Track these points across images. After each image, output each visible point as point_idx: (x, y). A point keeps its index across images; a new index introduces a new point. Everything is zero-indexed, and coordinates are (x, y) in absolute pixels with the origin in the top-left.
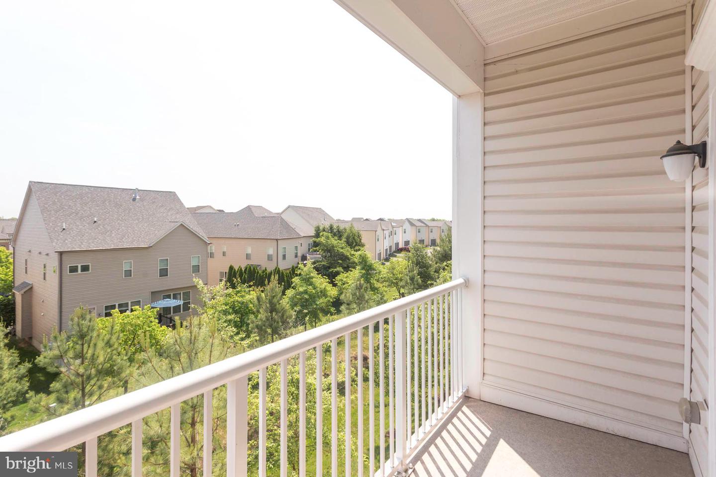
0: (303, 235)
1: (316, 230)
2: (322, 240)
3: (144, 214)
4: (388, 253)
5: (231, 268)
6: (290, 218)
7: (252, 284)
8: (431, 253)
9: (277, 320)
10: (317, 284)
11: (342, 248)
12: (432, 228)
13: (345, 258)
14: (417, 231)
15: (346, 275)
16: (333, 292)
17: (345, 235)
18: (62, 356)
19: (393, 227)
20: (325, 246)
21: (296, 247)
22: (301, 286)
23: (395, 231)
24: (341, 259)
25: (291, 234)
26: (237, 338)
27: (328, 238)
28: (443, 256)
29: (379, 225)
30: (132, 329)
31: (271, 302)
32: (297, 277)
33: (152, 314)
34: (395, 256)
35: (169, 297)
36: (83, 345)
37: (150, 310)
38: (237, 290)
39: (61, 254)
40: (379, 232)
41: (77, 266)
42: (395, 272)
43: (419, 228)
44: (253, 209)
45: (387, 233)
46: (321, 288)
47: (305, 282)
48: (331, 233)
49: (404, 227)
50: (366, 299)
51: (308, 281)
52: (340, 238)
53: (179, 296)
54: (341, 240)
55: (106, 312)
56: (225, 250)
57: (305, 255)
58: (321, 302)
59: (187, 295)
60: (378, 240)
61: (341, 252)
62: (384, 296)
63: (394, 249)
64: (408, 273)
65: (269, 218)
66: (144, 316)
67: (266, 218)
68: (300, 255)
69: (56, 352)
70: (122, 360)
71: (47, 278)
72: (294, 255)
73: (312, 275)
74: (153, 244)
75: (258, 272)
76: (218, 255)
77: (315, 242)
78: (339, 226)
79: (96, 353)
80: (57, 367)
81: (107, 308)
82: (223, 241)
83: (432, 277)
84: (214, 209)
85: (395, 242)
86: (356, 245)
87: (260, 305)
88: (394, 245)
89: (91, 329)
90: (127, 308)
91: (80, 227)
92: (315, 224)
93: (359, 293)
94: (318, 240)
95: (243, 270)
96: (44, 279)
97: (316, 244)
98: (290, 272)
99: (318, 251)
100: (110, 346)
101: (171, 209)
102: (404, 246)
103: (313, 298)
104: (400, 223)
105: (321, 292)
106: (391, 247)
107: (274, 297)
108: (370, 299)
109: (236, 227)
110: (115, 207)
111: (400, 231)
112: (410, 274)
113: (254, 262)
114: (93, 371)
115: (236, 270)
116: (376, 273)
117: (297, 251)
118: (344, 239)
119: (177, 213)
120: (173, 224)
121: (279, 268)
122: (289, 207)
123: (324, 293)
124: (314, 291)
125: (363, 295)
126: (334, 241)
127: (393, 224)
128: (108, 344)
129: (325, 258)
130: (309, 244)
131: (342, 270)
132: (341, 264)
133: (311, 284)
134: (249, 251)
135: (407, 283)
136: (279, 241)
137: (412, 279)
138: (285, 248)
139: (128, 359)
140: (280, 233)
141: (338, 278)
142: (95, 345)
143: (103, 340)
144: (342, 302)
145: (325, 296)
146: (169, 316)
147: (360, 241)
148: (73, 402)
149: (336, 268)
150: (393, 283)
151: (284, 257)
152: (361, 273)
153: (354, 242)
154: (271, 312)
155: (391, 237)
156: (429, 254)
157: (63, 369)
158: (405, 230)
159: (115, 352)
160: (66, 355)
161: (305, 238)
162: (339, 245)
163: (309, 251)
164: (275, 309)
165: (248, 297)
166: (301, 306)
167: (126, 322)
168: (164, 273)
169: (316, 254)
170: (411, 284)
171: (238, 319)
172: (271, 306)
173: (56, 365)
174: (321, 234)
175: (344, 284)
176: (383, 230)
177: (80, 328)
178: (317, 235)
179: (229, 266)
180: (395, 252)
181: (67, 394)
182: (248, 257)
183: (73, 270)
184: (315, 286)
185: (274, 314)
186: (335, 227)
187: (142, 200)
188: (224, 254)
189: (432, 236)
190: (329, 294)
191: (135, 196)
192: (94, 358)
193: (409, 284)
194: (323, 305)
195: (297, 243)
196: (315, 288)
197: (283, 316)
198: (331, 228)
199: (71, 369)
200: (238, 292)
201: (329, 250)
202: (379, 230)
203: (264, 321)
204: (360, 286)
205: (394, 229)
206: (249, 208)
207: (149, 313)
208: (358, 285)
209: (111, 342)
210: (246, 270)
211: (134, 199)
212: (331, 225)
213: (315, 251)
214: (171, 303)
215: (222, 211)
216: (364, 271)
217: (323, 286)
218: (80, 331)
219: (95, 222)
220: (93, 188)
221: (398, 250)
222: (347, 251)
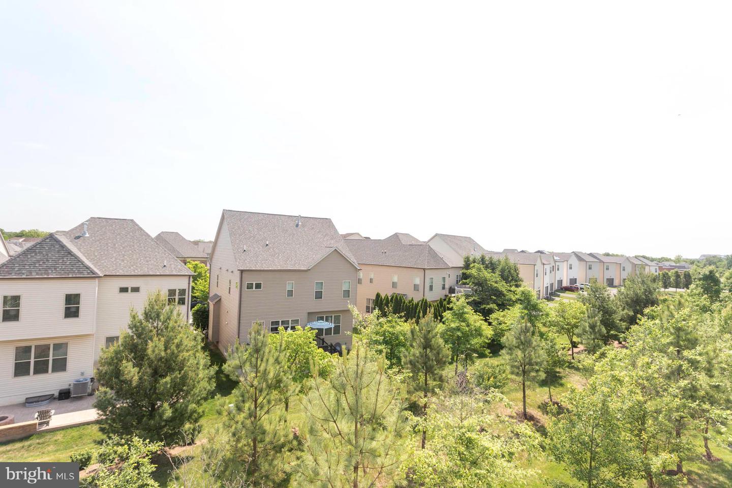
0: (451, 265)
1: (465, 261)
2: (473, 272)
3: (304, 239)
4: (549, 291)
5: (378, 295)
6: (437, 247)
7: (403, 315)
8: (615, 296)
9: (431, 358)
10: (471, 321)
11: (496, 282)
12: (608, 264)
13: (499, 294)
14: (588, 267)
15: (502, 314)
16: (488, 332)
17: (500, 268)
18: (241, 366)
19: (555, 261)
20: (476, 278)
21: (444, 278)
22: (454, 322)
23: (558, 266)
24: (495, 295)
25: (439, 264)
26: (390, 371)
27: (479, 270)
28: (632, 301)
29: (539, 258)
30: (295, 348)
31: (425, 338)
32: (449, 311)
33: (312, 335)
34: (558, 296)
35: (322, 318)
36: (257, 358)
37: (310, 331)
38: (388, 319)
39: (242, 271)
40: (539, 267)
41: (253, 284)
42: (567, 315)
43: (590, 264)
44: (400, 237)
45: (548, 267)
46: (475, 326)
47: (457, 318)
48: (483, 264)
49: (570, 262)
50: (533, 345)
51: (460, 316)
52: (493, 270)
53: (330, 319)
54: (494, 273)
55: (273, 327)
56: (372, 276)
57: (453, 287)
58: (476, 341)
59: (337, 319)
60: (537, 276)
61: (495, 287)
62: (555, 344)
63: (556, 288)
64: (587, 318)
65: (417, 246)
66: (305, 337)
67: (414, 246)
68: (447, 286)
69: (237, 362)
70: (288, 378)
71: (231, 292)
72: (441, 287)
73: (465, 310)
74: (311, 267)
75: (404, 302)
76: (366, 281)
77: (464, 274)
78: (491, 258)
79: (268, 369)
80: (237, 376)
81: (273, 323)
82: (370, 268)
83: (617, 326)
84: (362, 237)
85: (558, 279)
86: (512, 280)
87: (414, 339)
88: (556, 282)
89: (264, 344)
90: (287, 326)
91: (256, 249)
92: (465, 254)
93: (524, 338)
94: (468, 272)
95: (390, 298)
96: (229, 293)
97: (465, 276)
98: (438, 305)
99: (468, 284)
100: (279, 363)
101: (327, 235)
102: (569, 285)
103: (467, 337)
104: (564, 257)
105: (476, 330)
106: (552, 285)
107: (429, 332)
108: (538, 346)
109: (384, 255)
110: (283, 232)
111: (564, 267)
112: (591, 321)
113: (399, 291)
114: (264, 386)
115: (383, 298)
116: (542, 315)
117: (445, 282)
118: (498, 273)
119: (332, 239)
120: (328, 249)
121: (426, 300)
122: (436, 235)
123: (479, 333)
124: (467, 329)
125: (530, 340)
126: (487, 274)
127: (555, 258)
128: (277, 361)
129: (476, 293)
130: (457, 276)
131: (497, 308)
132: (495, 300)
133: (464, 320)
134: (395, 279)
135: (584, 331)
136: (426, 271)
137: (592, 327)
138: (432, 278)
139: (293, 378)
140: (428, 262)
141: (493, 316)
142: (267, 360)
143: (273, 356)
144: (503, 345)
145: (480, 335)
146: (322, 337)
147: (517, 276)
148: (248, 412)
149: (489, 305)
150: (563, 328)
151: (431, 288)
152: (522, 313)
153: (510, 276)
154: (425, 348)
155: (553, 272)
156: (612, 298)
157: (242, 379)
158: (571, 265)
159: (281, 369)
160: (244, 366)
161: (453, 269)
162: (493, 279)
163: (457, 283)
164: (430, 345)
165: (398, 328)
166: (452, 343)
167: (290, 340)
168: (319, 295)
169: (465, 287)
170: (590, 332)
171: (389, 350)
172: (426, 342)
173: (236, 374)
174: (472, 265)
175: (500, 324)
176: (544, 264)
177: (255, 343)
178: (467, 266)
179: (377, 293)
180: (557, 291)
181: (244, 403)
182: (394, 285)
183: (250, 286)
184: (468, 323)
185: (428, 350)
186: (487, 258)
187: (303, 226)
188: (371, 281)
189: (609, 275)
190: (484, 333)
191: (299, 222)
192: (265, 373)
193: (589, 333)
194: (478, 346)
195: (445, 274)
196: (468, 326)
197: (438, 354)
198: (483, 259)
199: (248, 378)
200: (390, 322)
201: (481, 284)
202: (539, 263)
203: (418, 357)
204: (526, 329)
205: (557, 264)
206: (396, 236)
207: (309, 334)
208: (524, 328)
209: (280, 360)
210: (392, 299)
211: (297, 226)
212: (483, 256)
213: (465, 284)
214: (324, 325)
215: (369, 238)
216: (526, 312)
217: (478, 324)
218: (256, 345)
219: (267, 245)
220: (266, 215)
221: (562, 289)
222: (502, 286)
